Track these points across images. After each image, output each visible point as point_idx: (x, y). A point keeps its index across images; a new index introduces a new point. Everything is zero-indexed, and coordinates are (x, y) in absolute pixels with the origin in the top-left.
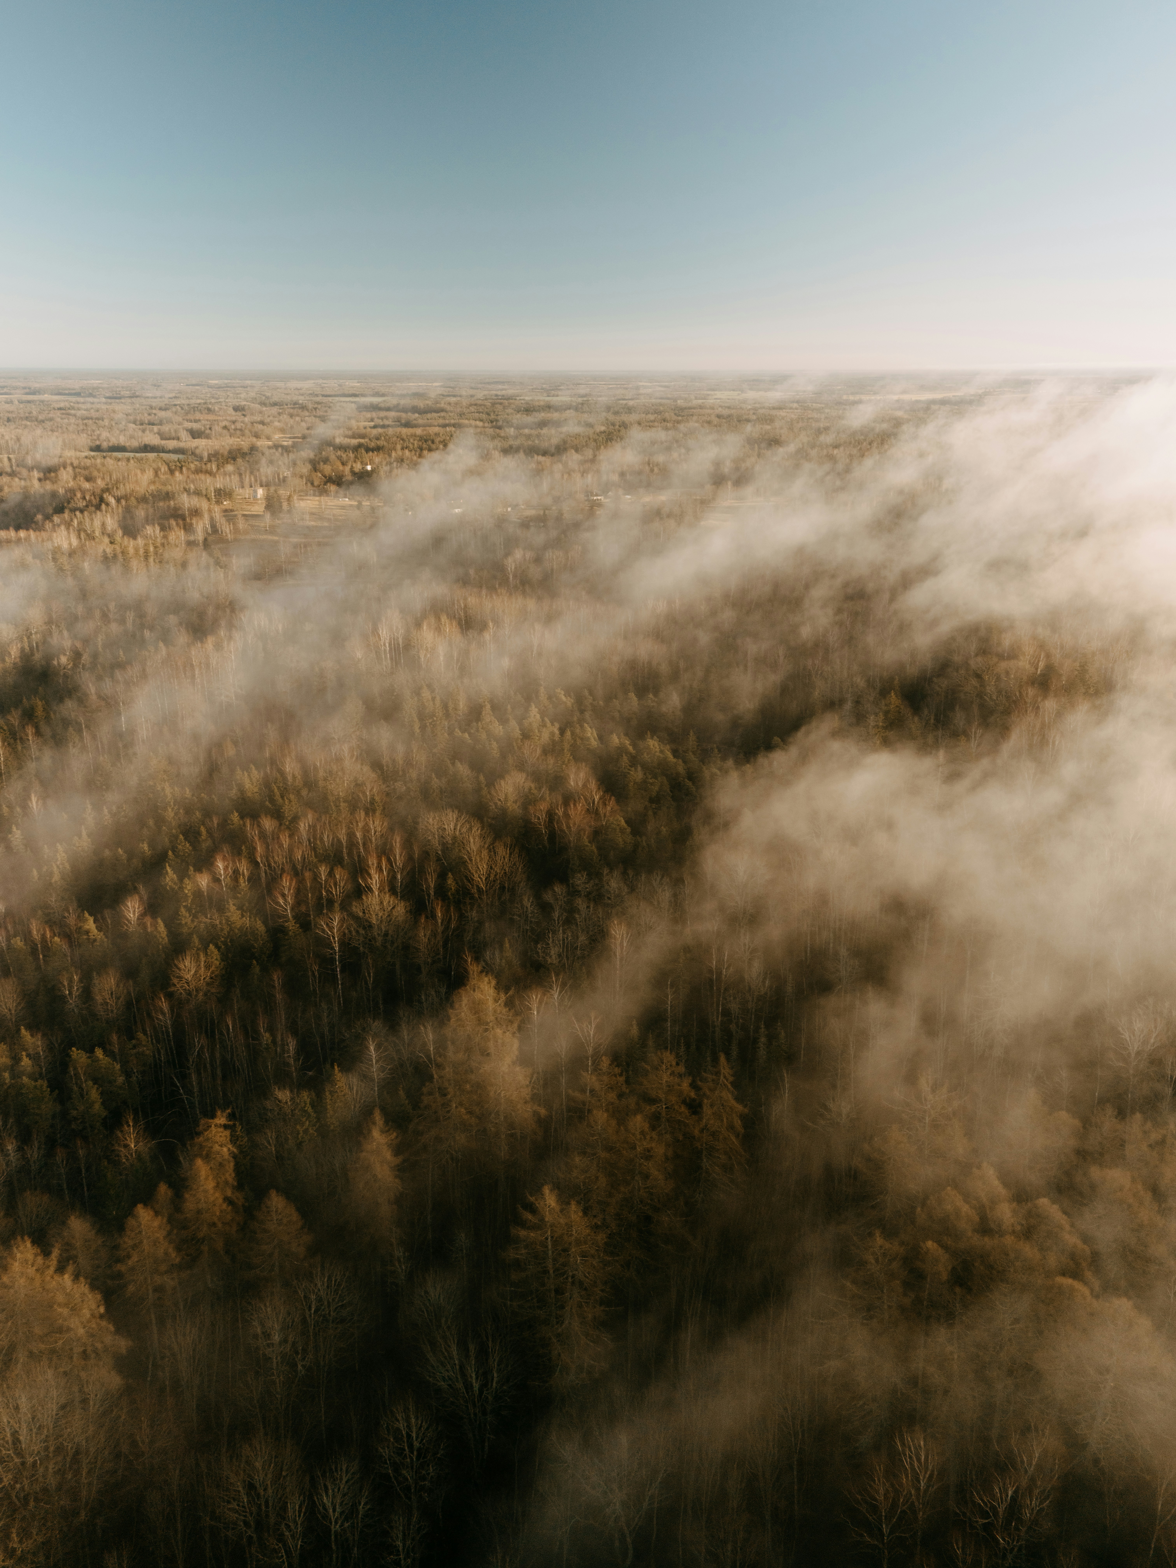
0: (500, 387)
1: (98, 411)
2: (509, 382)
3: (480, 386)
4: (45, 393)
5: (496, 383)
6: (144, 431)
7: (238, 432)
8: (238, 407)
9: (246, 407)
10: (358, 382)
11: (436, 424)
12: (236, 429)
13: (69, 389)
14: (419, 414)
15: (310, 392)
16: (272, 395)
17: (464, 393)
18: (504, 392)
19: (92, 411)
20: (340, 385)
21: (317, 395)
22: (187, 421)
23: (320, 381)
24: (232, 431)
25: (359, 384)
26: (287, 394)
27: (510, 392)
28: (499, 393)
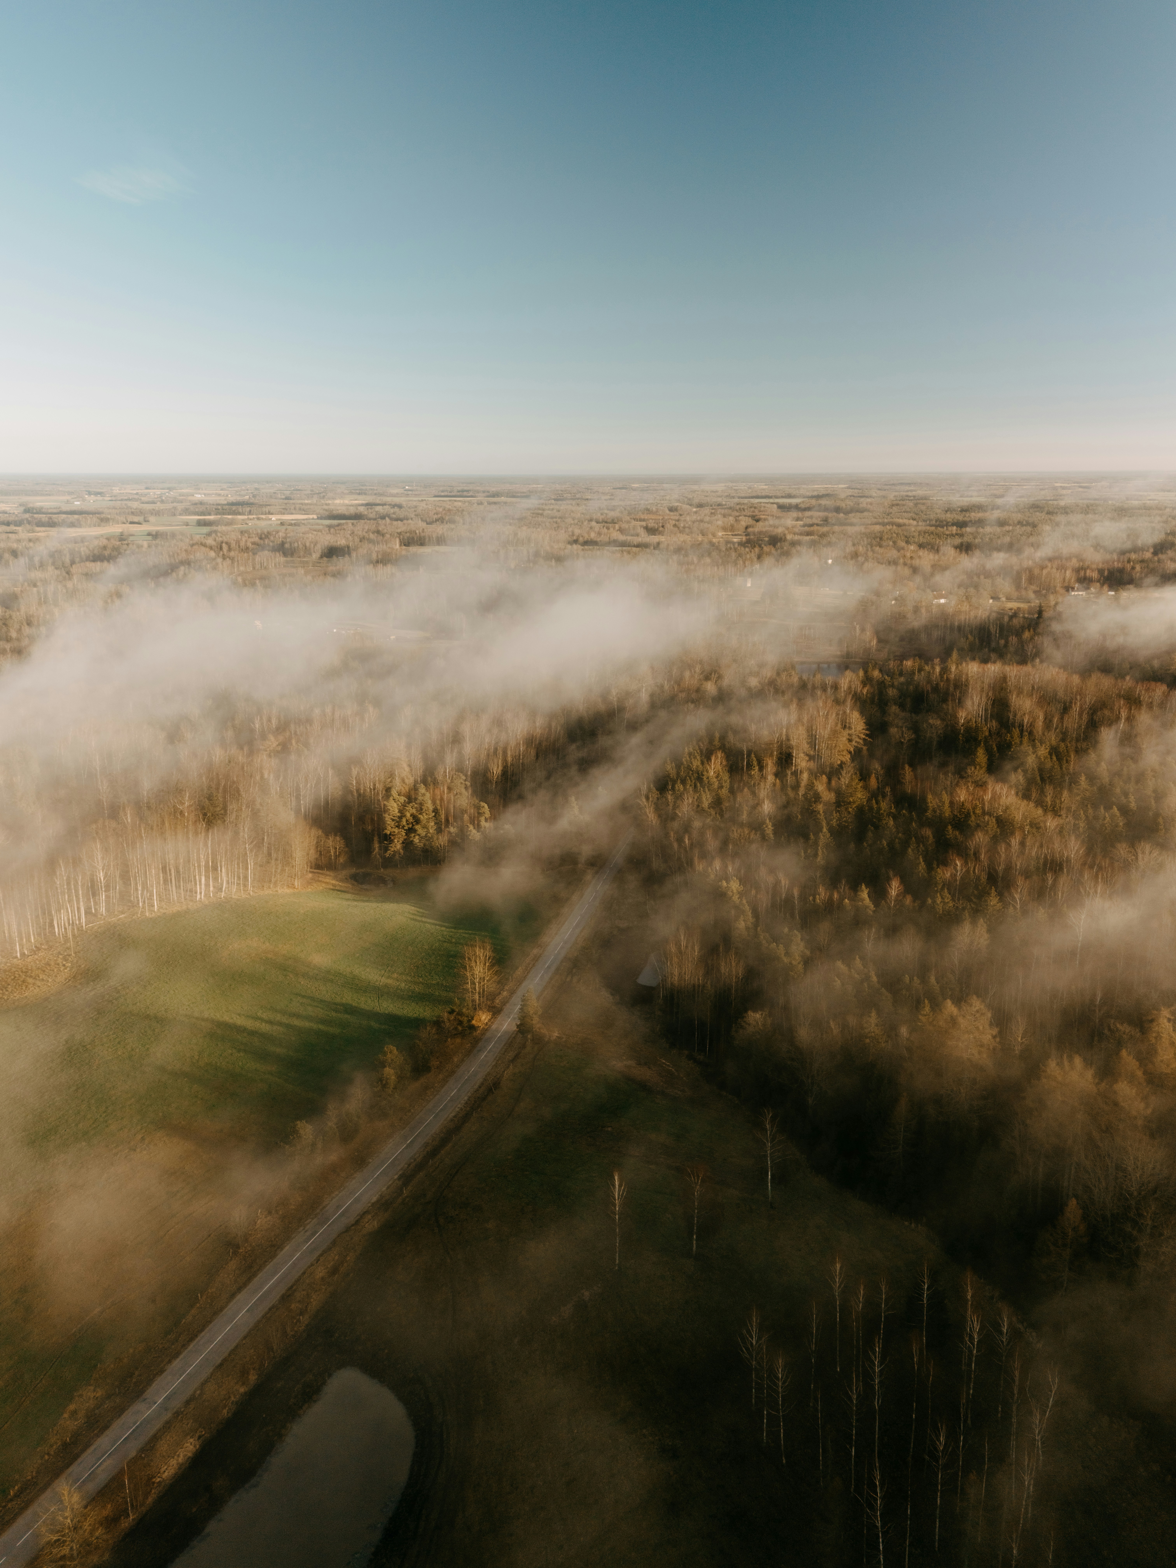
0: (907, 488)
1: (559, 511)
2: (915, 484)
3: (886, 487)
4: (502, 496)
5: (902, 484)
6: (608, 528)
7: (687, 530)
8: (672, 507)
9: (679, 508)
10: (766, 485)
11: (870, 522)
12: (684, 527)
13: (521, 493)
14: (844, 514)
15: (726, 494)
16: (693, 497)
17: (874, 494)
18: (914, 493)
19: (555, 511)
20: (750, 488)
21: (733, 497)
22: (634, 519)
23: (731, 484)
24: (681, 529)
25: (767, 487)
26: (707, 496)
27: (920, 492)
28: (910, 494)
